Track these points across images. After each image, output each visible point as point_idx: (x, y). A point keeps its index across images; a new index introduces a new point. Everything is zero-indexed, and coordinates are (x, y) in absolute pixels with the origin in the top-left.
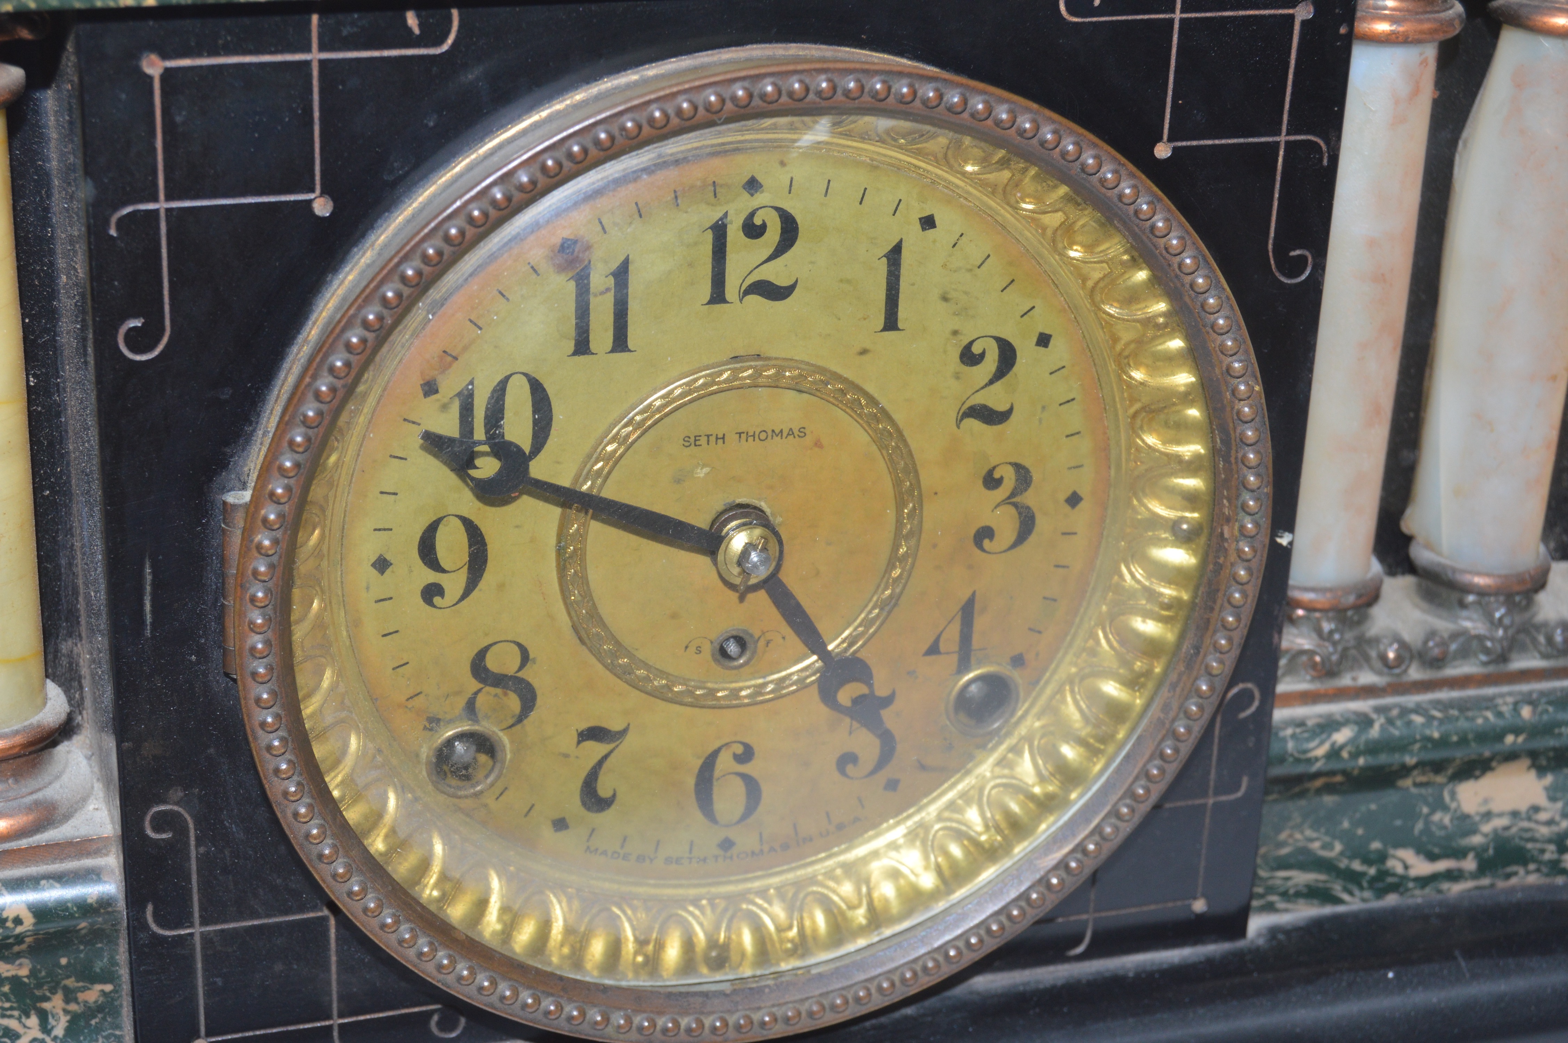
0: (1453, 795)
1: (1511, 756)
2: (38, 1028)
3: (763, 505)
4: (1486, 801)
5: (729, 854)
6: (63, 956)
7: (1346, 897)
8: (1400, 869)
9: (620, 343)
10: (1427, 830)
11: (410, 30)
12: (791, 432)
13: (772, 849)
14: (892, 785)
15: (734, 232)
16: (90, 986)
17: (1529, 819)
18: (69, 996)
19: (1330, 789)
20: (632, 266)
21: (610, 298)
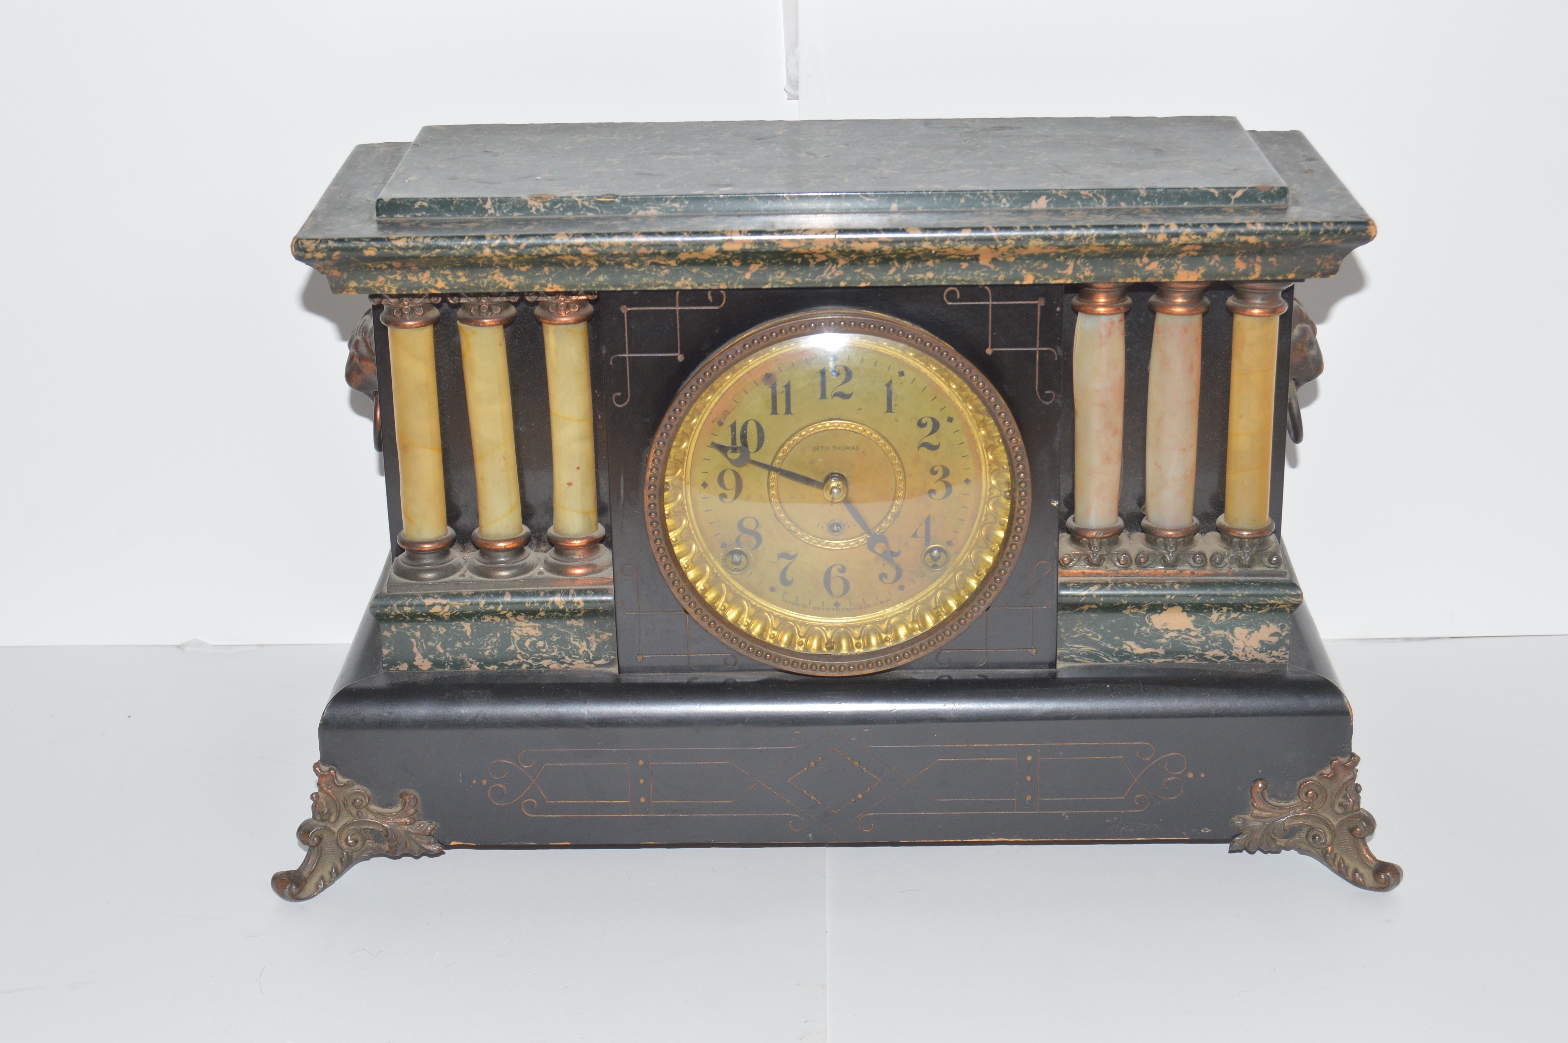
0: (1150, 619)
1: (1171, 605)
2: (586, 646)
3: (844, 474)
4: (1165, 624)
5: (839, 609)
6: (594, 620)
7: (1106, 659)
8: (1129, 650)
9: (788, 411)
10: (1139, 634)
11: (709, 301)
12: (853, 448)
13: (855, 608)
14: (902, 588)
15: (828, 374)
16: (603, 633)
17: (1186, 634)
18: (597, 636)
19: (1090, 610)
20: (791, 384)
21: (784, 395)
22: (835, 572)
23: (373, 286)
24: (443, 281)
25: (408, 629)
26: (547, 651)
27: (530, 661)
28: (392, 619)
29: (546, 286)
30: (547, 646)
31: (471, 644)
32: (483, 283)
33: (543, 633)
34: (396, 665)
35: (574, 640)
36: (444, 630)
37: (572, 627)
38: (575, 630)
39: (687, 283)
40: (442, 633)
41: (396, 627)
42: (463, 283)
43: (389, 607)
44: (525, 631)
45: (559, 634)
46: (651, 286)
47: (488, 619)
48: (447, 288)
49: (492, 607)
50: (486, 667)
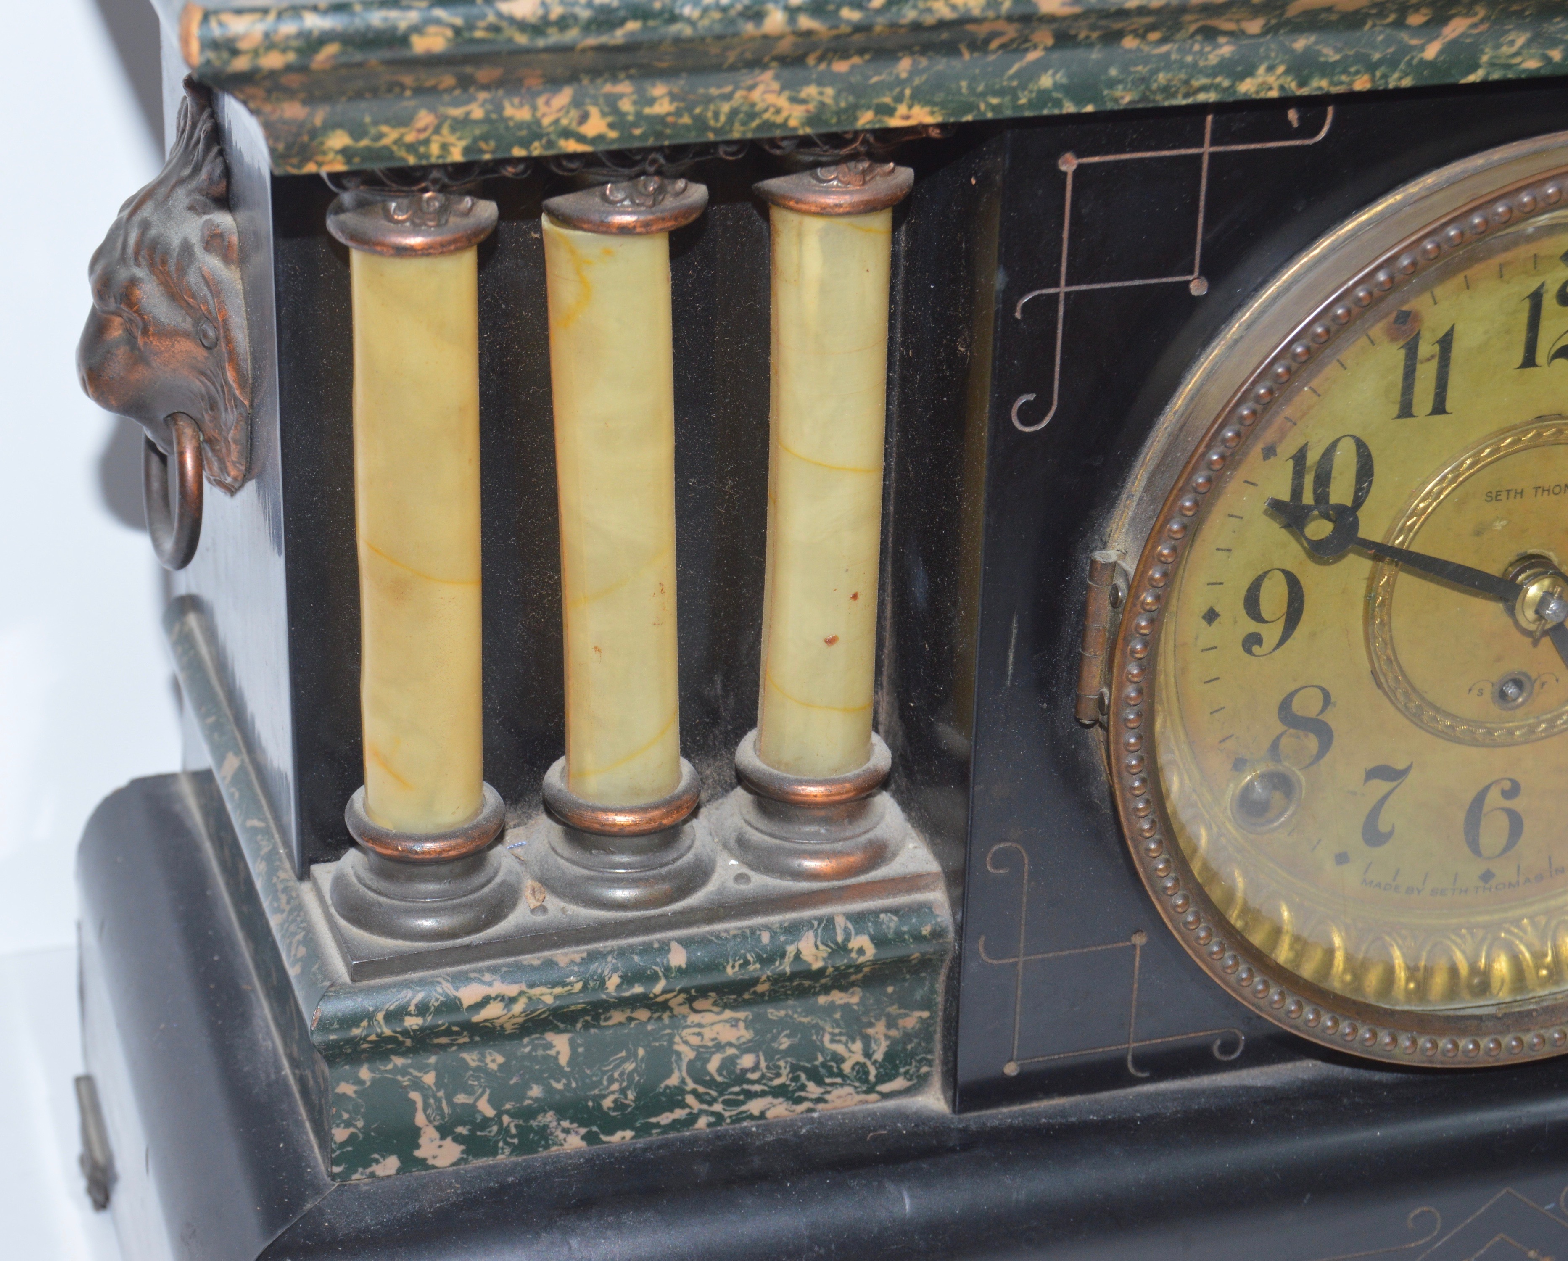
2: (861, 1052)
3: (1552, 555)
5: (1488, 886)
6: (890, 985)
9: (1439, 406)
11: (1289, 125)
13: (1528, 880)
15: (1549, 302)
16: (910, 1013)
18: (891, 1023)
20: (1456, 335)
21: (1434, 365)
22: (1494, 798)
23: (398, 142)
24: (604, 114)
25: (404, 1071)
26: (763, 1076)
27: (718, 1107)
28: (364, 1051)
29: (890, 111)
30: (763, 1064)
31: (568, 1085)
32: (716, 115)
33: (756, 1034)
34: (367, 1165)
35: (832, 1041)
36: (500, 1059)
37: (831, 1008)
38: (838, 1016)
39: (1271, 79)
40: (493, 1066)
41: (371, 1070)
42: (661, 120)
43: (365, 1023)
44: (708, 1034)
45: (795, 1029)
46: (1174, 95)
47: (618, 1017)
48: (613, 134)
49: (638, 989)
50: (604, 1138)
